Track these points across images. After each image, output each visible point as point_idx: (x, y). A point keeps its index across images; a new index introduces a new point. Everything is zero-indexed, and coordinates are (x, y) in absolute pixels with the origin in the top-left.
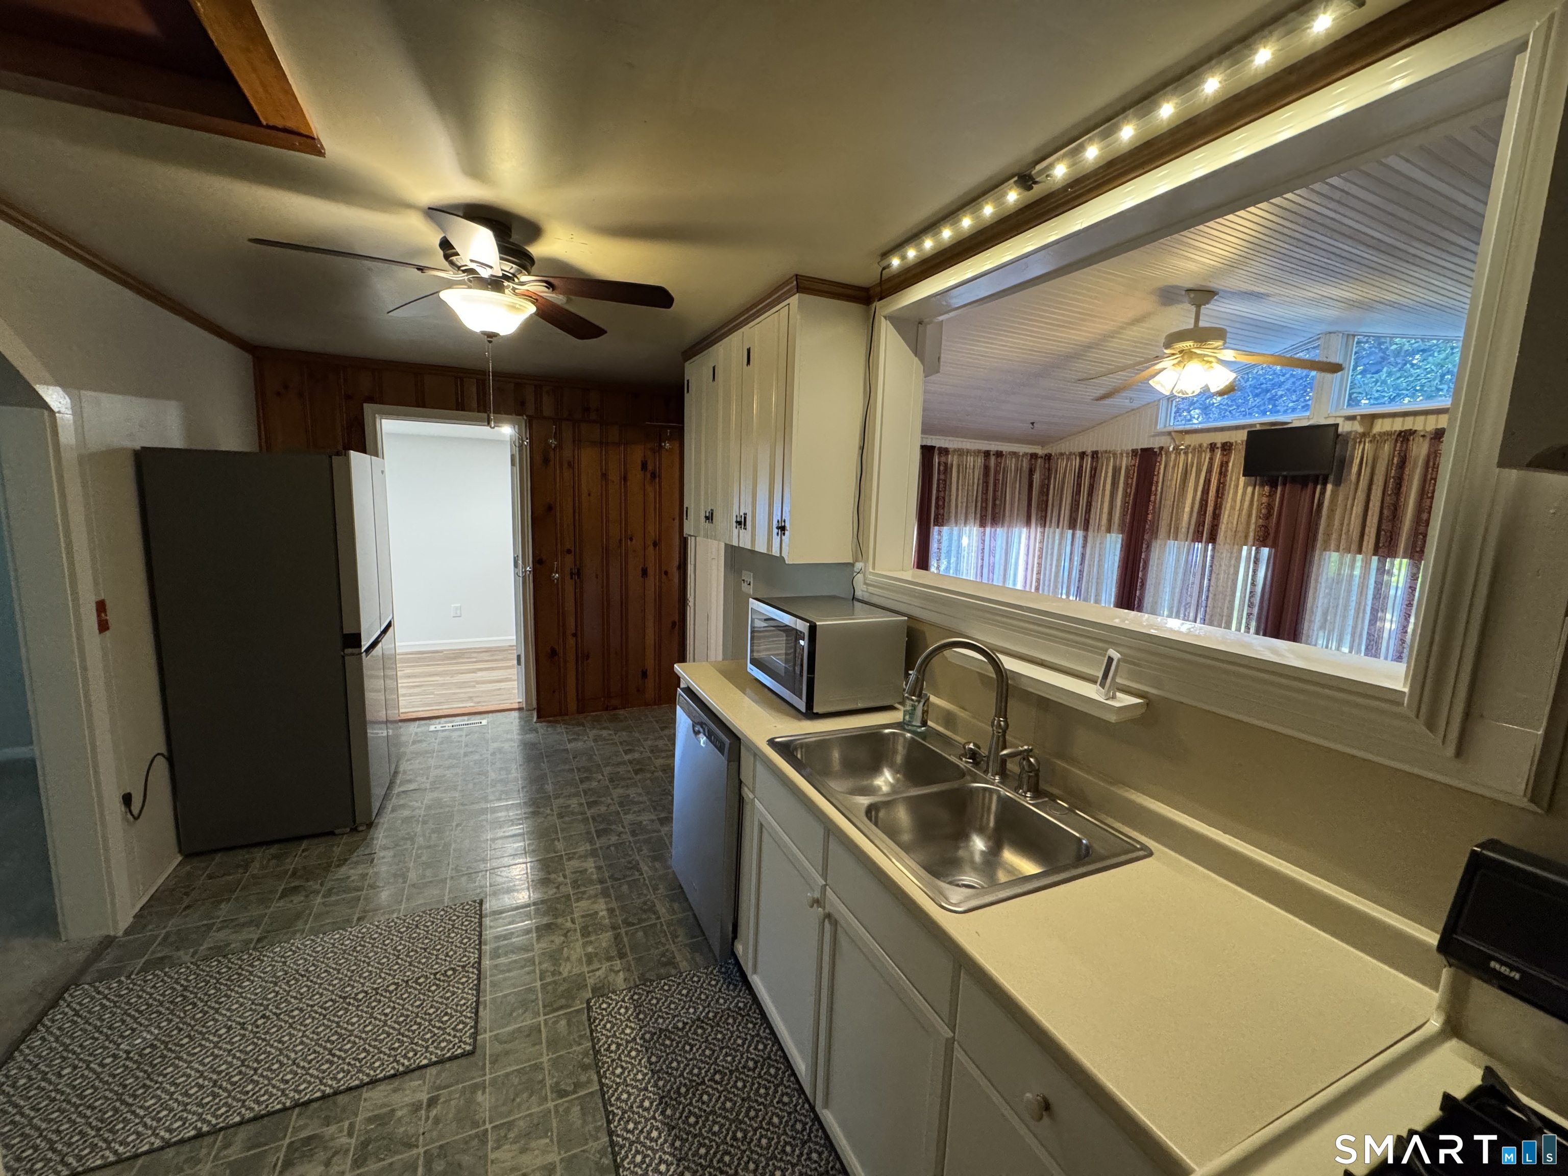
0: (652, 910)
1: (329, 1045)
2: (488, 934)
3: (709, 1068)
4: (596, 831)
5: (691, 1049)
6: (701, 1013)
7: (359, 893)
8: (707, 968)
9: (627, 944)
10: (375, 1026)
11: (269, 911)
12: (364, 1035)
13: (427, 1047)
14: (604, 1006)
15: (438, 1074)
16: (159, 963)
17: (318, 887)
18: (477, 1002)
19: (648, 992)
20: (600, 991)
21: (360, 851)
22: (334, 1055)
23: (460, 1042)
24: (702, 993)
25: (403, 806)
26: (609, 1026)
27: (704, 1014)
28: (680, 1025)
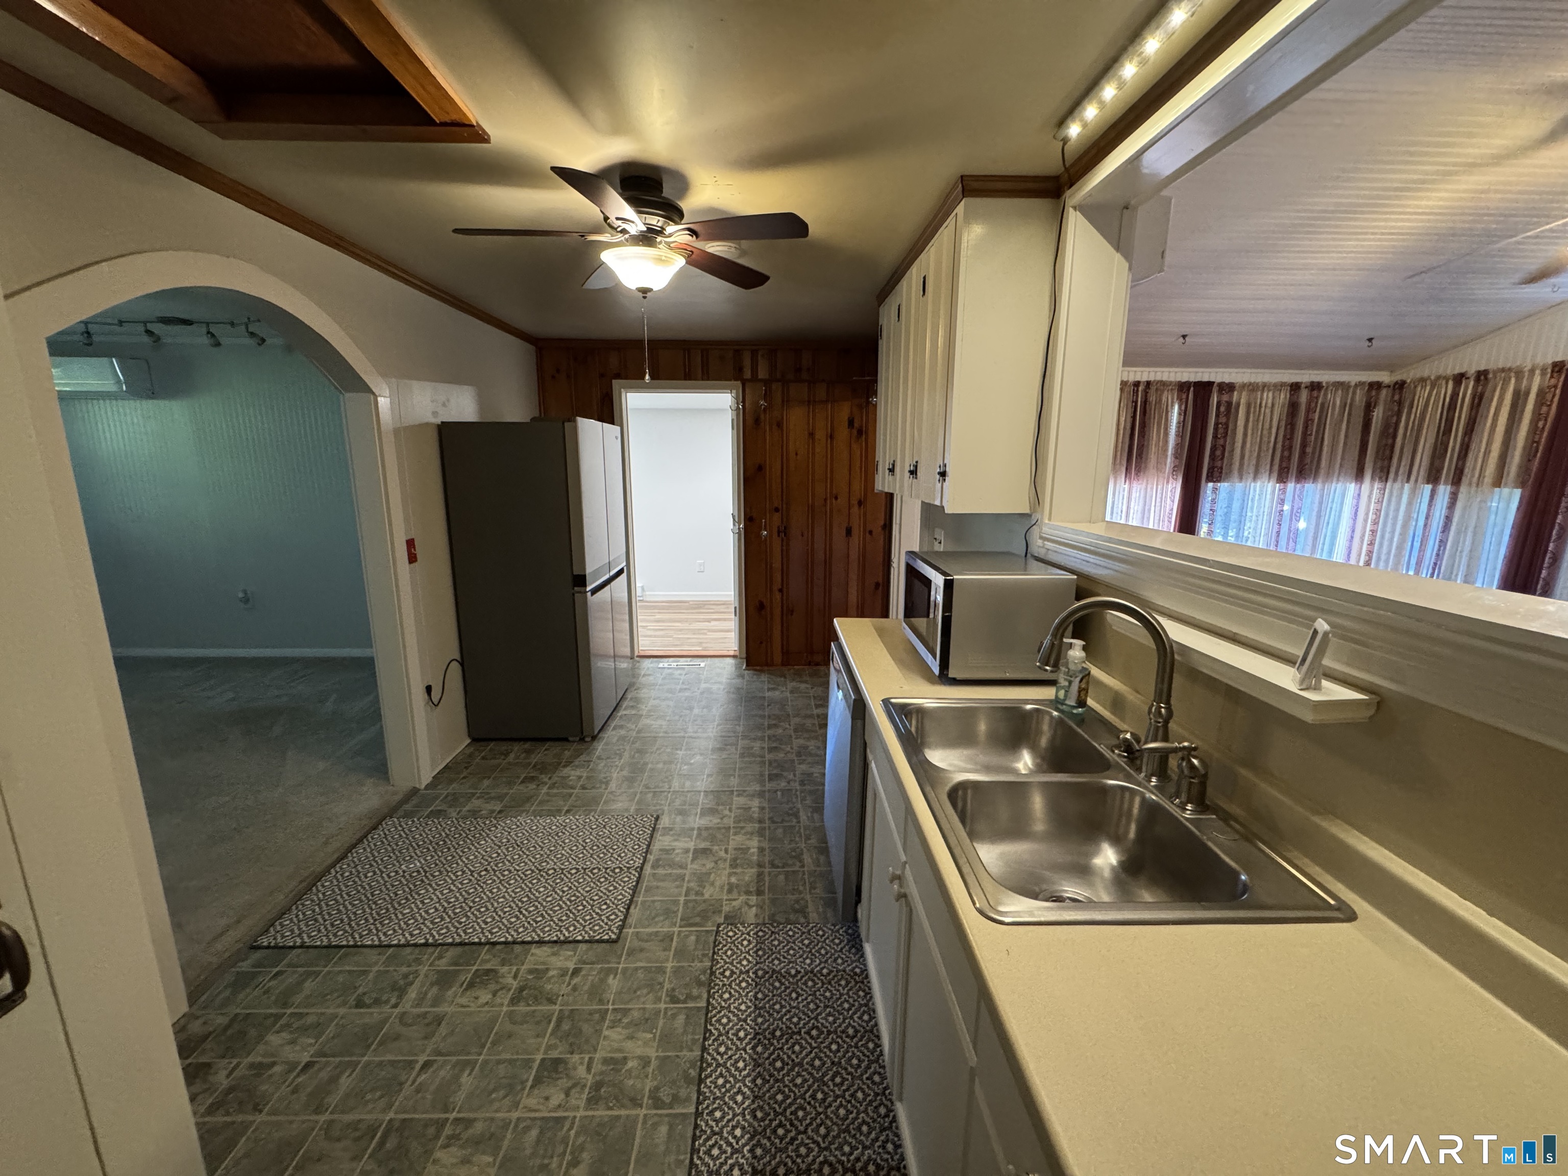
0: (799, 857)
1: (520, 904)
2: (656, 846)
3: (809, 1021)
4: (769, 775)
5: (797, 998)
6: (816, 966)
7: (572, 791)
8: (834, 925)
9: (767, 884)
10: (554, 899)
11: (511, 791)
12: (544, 904)
13: (584, 927)
14: (731, 934)
15: (588, 950)
16: (438, 814)
17: (546, 780)
18: (631, 901)
19: (773, 932)
20: (732, 920)
21: (583, 758)
22: (521, 913)
23: (609, 929)
24: (822, 947)
25: (621, 727)
26: (729, 953)
27: (818, 968)
28: (793, 972)
